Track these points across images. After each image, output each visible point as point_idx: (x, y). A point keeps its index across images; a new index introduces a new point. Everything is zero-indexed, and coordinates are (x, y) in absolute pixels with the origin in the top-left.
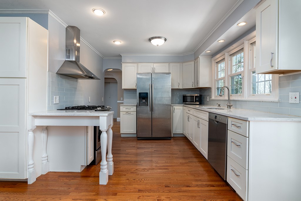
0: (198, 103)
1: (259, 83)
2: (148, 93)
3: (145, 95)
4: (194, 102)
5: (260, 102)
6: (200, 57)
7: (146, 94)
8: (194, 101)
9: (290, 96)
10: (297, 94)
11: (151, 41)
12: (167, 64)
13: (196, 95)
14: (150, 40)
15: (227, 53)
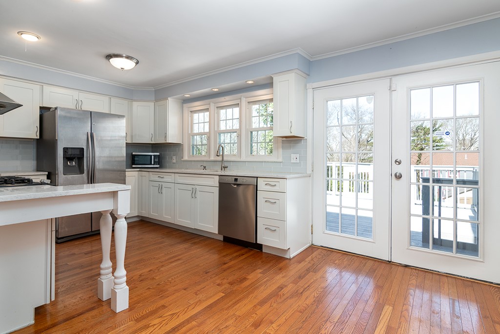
0: (158, 166)
1: (259, 144)
2: (83, 149)
3: (78, 152)
4: (151, 164)
5: (263, 162)
6: (169, 99)
7: (79, 150)
8: (153, 163)
9: (292, 157)
10: (298, 156)
11: (110, 60)
12: (106, 99)
13: (155, 154)
14: (109, 57)
15: (213, 104)
